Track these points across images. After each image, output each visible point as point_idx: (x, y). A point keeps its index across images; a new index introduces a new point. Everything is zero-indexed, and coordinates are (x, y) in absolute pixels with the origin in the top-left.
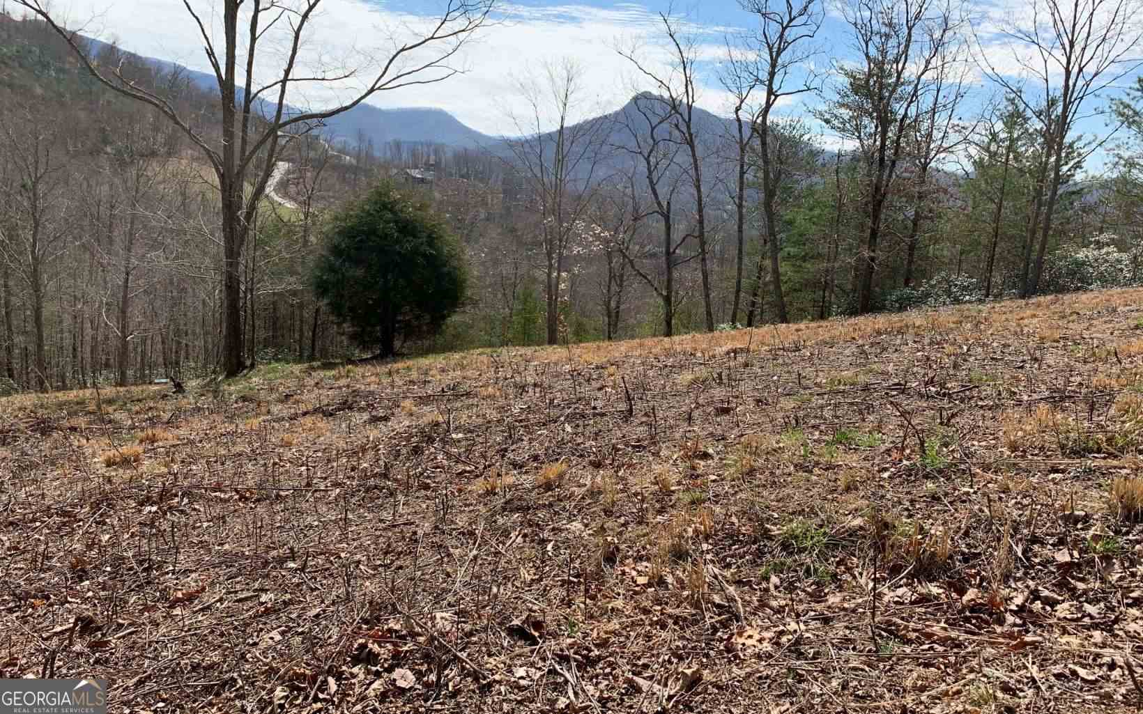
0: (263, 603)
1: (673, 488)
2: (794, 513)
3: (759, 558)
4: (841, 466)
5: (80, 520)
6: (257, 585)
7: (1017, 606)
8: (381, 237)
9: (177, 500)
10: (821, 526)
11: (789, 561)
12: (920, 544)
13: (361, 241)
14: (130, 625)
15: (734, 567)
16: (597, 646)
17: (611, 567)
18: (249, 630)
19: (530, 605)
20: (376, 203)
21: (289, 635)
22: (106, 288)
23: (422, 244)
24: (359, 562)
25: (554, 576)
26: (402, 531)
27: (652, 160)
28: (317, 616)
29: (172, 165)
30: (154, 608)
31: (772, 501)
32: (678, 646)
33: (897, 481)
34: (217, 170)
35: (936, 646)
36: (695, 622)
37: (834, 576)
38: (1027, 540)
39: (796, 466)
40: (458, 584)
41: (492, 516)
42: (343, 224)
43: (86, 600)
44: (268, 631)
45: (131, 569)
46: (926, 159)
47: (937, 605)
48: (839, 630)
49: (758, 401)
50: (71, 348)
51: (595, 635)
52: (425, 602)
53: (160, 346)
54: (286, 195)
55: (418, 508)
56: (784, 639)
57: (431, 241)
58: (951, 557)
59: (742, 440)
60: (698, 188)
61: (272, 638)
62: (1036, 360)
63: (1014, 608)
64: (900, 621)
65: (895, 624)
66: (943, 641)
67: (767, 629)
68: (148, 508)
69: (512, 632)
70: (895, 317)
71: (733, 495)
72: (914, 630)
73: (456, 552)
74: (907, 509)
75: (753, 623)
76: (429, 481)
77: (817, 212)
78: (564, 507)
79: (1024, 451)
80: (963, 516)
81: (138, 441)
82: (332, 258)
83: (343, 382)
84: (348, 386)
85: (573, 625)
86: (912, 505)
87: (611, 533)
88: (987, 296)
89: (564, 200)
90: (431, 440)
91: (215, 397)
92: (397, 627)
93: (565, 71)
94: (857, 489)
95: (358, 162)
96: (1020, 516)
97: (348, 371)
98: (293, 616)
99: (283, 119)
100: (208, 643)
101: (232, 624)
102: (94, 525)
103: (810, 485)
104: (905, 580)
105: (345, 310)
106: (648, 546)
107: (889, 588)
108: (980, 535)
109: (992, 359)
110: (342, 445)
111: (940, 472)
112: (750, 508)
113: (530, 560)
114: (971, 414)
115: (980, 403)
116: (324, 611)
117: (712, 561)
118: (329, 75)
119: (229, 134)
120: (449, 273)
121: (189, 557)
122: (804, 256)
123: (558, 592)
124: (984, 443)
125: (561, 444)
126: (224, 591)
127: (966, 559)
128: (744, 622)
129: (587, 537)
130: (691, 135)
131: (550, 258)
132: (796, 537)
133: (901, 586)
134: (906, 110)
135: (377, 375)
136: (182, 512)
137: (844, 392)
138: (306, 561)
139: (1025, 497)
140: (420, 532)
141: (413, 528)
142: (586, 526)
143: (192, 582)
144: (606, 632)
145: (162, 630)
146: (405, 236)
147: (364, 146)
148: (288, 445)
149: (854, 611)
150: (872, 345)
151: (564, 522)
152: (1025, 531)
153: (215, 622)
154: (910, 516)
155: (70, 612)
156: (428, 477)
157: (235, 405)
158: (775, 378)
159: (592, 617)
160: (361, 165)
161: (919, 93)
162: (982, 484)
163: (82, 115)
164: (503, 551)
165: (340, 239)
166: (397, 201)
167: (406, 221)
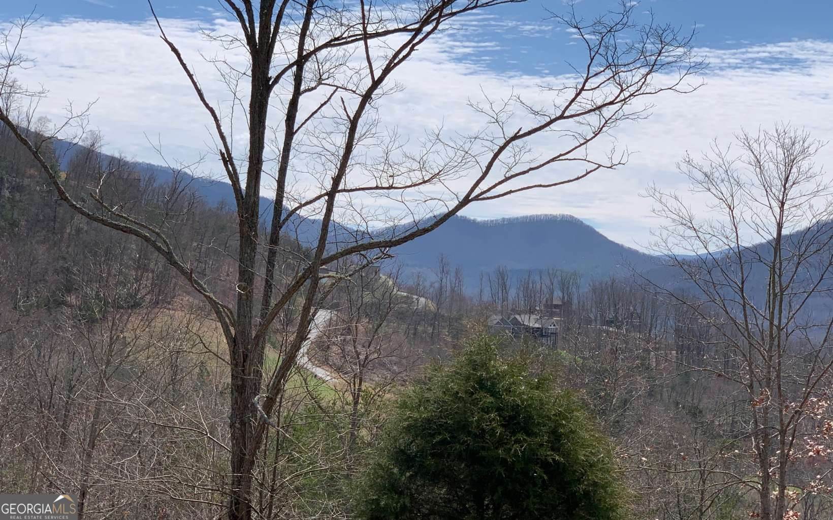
8: (476, 436)
13: (443, 442)
20: (468, 379)
23: (541, 445)
29: (162, 320)
42: (416, 415)
54: (325, 362)
57: (556, 438)
89: (786, 362)
93: (780, 151)
95: (439, 304)
99: (331, 249)
118: (399, 181)
119: (246, 277)
120: (586, 494)
131: (764, 464)
146: (514, 433)
147: (448, 283)
160: (443, 312)
163: (40, 251)
165: (408, 438)
166: (501, 376)
167: (516, 408)
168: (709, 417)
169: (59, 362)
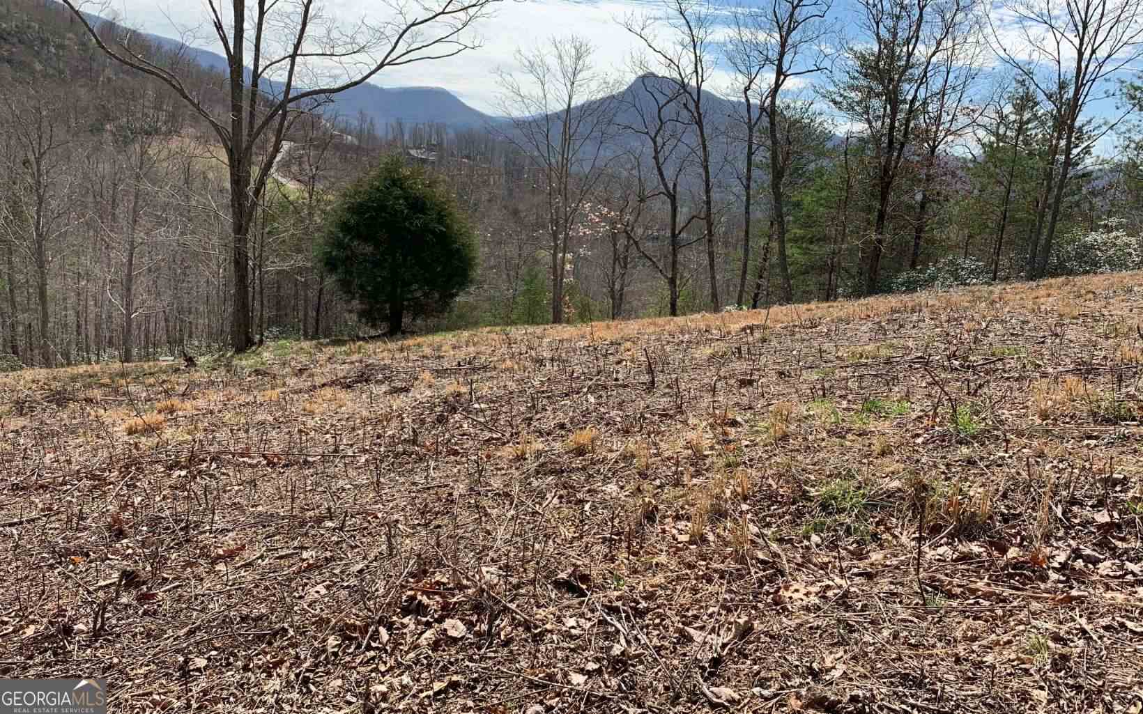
0: (304, 560)
1: (706, 453)
2: (830, 476)
3: (798, 518)
4: (874, 432)
5: (110, 484)
6: (296, 543)
7: (1060, 563)
8: (390, 214)
9: (205, 465)
10: (859, 488)
11: (829, 521)
12: (961, 504)
13: (371, 217)
14: (175, 579)
15: (774, 526)
16: (645, 598)
17: (651, 525)
18: (293, 585)
19: (574, 561)
20: (385, 179)
21: (335, 589)
22: (109, 266)
23: (432, 221)
24: (397, 521)
25: (595, 534)
26: (437, 493)
27: (659, 140)
28: (361, 571)
29: (175, 144)
30: (195, 564)
31: (808, 464)
32: (725, 599)
33: (931, 446)
34: (226, 146)
35: (981, 601)
36: (741, 577)
37: (875, 536)
38: (1067, 502)
39: (828, 432)
40: (499, 542)
41: (526, 478)
42: (353, 201)
43: (126, 557)
44: (313, 586)
45: (168, 528)
46: (934, 141)
47: (979, 562)
48: (884, 585)
49: (781, 374)
50: (74, 325)
51: (641, 588)
52: (468, 559)
53: (163, 324)
54: (288, 175)
55: (449, 472)
56: (830, 593)
57: (441, 219)
58: (991, 518)
59: (770, 409)
60: (706, 168)
61: (317, 592)
62: (1057, 335)
63: (1056, 565)
64: (943, 577)
65: (939, 580)
66: (987, 596)
67: (813, 583)
68: (178, 473)
69: (558, 585)
70: (906, 298)
71: (767, 459)
72: (959, 586)
73: (494, 512)
74: (943, 473)
75: (798, 578)
76: (456, 448)
77: (824, 194)
78: (599, 470)
79: (1055, 419)
80: (1000, 479)
81: (156, 412)
82: (341, 235)
83: (355, 357)
84: (361, 361)
85: (619, 579)
86: (948, 469)
87: (647, 494)
88: (994, 279)
89: (570, 180)
90: (454, 410)
91: (228, 371)
92: (445, 580)
93: (573, 49)
94: (892, 453)
95: (360, 141)
96: (1058, 478)
97: (360, 347)
98: (337, 571)
99: (293, 94)
100: (253, 597)
101: (276, 579)
102: (125, 488)
103: (845, 450)
104: (945, 539)
105: (354, 287)
106: (686, 507)
107: (930, 546)
108: (1018, 496)
109: (1012, 334)
110: (365, 413)
111: (974, 437)
112: (787, 471)
113: (568, 519)
114: (998, 386)
115: (1006, 375)
116: (368, 567)
117: (753, 521)
118: (338, 51)
119: (237, 109)
120: (458, 250)
121: (224, 517)
122: (811, 238)
123: (600, 549)
124: (1014, 412)
125: (586, 413)
126: (264, 548)
127: (1005, 520)
128: (790, 578)
129: (623, 498)
130: (700, 114)
131: (555, 238)
132: (835, 498)
133: (942, 545)
134: (916, 91)
135: (389, 350)
136: (211, 476)
137: (866, 365)
138: (344, 521)
139: (1061, 461)
140: (456, 494)
141: (447, 490)
142: (622, 488)
143: (229, 541)
144: (652, 586)
145: (207, 584)
146: (415, 213)
147: (365, 126)
148: (311, 413)
149: (897, 568)
150: (889, 321)
151: (599, 484)
152: (1064, 493)
153: (258, 577)
154: (947, 479)
155: (112, 567)
156: (456, 444)
157: (249, 379)
158: (794, 352)
159: (635, 572)
160: (362, 145)
161: (928, 75)
162: (1016, 450)
163: (82, 92)
164: (540, 511)
165: (349, 216)
166: (407, 178)
167: (417, 199)
168: (523, 215)
169: (104, 168)
